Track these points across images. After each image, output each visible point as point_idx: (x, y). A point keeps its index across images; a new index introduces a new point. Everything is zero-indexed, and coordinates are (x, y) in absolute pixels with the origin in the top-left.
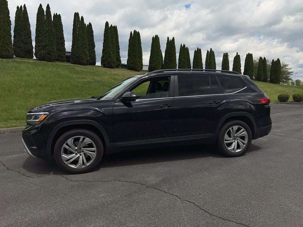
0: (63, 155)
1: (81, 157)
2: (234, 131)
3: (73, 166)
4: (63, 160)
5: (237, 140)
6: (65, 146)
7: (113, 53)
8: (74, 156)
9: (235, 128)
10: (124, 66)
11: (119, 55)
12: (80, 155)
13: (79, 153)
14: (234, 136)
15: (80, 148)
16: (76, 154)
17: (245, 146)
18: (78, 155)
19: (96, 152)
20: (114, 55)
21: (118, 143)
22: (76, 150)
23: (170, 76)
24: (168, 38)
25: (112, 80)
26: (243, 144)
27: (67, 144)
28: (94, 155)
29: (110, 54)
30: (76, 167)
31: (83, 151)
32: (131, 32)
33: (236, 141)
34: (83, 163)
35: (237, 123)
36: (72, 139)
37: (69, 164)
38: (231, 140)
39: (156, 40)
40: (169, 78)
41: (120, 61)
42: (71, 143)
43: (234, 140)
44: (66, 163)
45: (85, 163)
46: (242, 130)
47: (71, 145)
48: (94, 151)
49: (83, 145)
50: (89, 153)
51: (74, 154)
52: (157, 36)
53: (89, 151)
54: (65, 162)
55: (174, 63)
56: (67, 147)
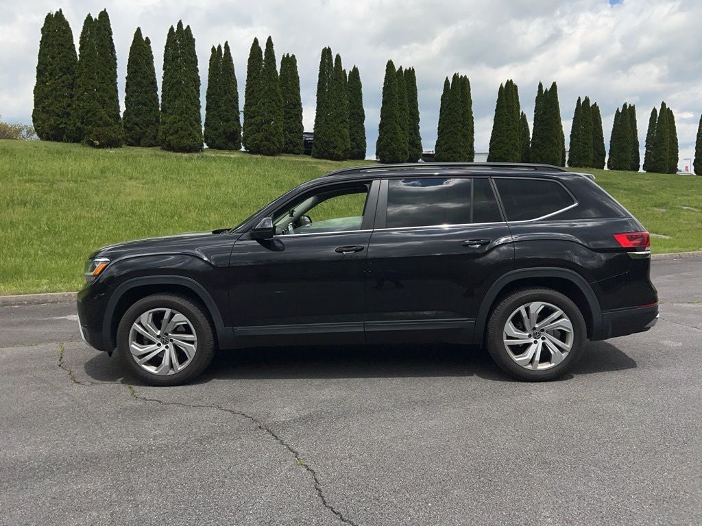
0: (132, 346)
1: (167, 351)
2: (531, 316)
3: (151, 369)
4: (133, 356)
5: (543, 339)
6: (136, 326)
7: (403, 129)
8: (154, 349)
9: (536, 307)
11: (417, 134)
12: (167, 347)
13: (164, 344)
14: (534, 329)
15: (167, 334)
16: (159, 345)
17: (564, 355)
18: (163, 347)
19: (196, 343)
20: (404, 134)
21: (239, 328)
22: (159, 337)
23: (371, 181)
24: (540, 86)
26: (561, 350)
28: (191, 350)
29: (394, 133)
30: (156, 372)
31: (172, 341)
32: (447, 78)
33: (540, 342)
34: (171, 366)
35: (540, 295)
36: (150, 313)
37: (145, 364)
38: (523, 337)
39: (508, 93)
42: (147, 323)
43: (535, 338)
44: (138, 361)
45: (174, 366)
46: (555, 315)
47: (147, 325)
48: (192, 342)
49: (171, 327)
50: (182, 345)
51: (155, 345)
52: (510, 83)
53: (183, 341)
54: (136, 358)
56: (140, 329)
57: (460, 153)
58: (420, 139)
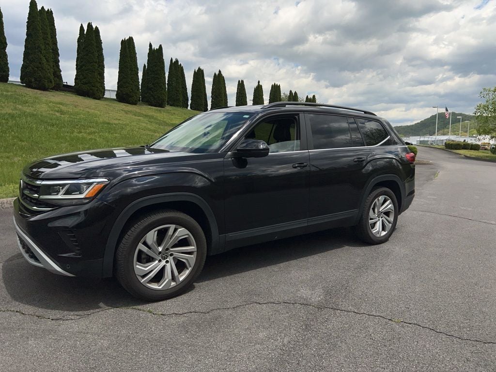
0: (137, 266)
1: (168, 265)
3: (154, 286)
4: (138, 277)
5: (382, 217)
6: (141, 246)
7: (48, 61)
8: (156, 266)
9: (382, 199)
10: (67, 88)
11: (58, 66)
12: (167, 262)
13: (164, 259)
14: (379, 212)
15: (167, 249)
16: (160, 261)
17: (390, 225)
18: (163, 262)
19: (195, 253)
20: (49, 65)
21: (230, 234)
22: (160, 253)
23: (299, 114)
24: (151, 45)
25: (58, 114)
26: (389, 222)
27: (145, 243)
28: (191, 260)
29: (40, 63)
30: (160, 288)
31: (172, 255)
32: (82, 25)
33: (381, 219)
34: (174, 278)
35: (385, 191)
36: (155, 231)
37: (148, 283)
38: (375, 218)
40: (297, 117)
41: (60, 77)
42: (153, 241)
44: (143, 281)
45: (176, 277)
46: (388, 203)
47: (152, 244)
48: (190, 253)
49: (172, 241)
50: (183, 257)
51: (156, 262)
52: (131, 39)
53: (182, 253)
54: (140, 278)
55: (163, 89)
56: (145, 249)
57: (97, 87)
58: (61, 71)
